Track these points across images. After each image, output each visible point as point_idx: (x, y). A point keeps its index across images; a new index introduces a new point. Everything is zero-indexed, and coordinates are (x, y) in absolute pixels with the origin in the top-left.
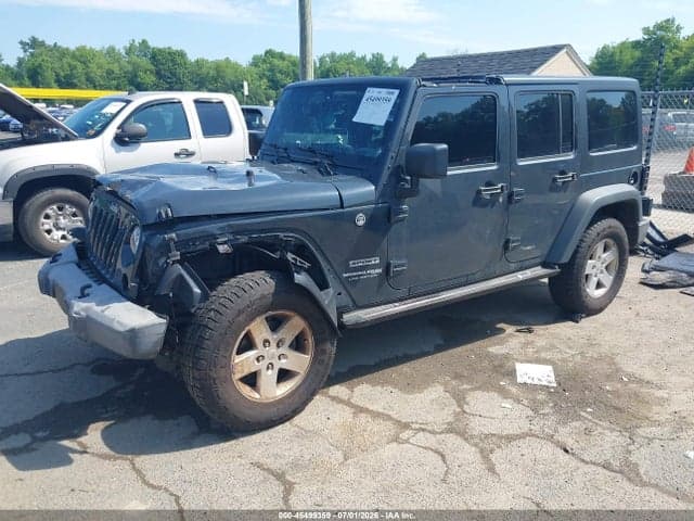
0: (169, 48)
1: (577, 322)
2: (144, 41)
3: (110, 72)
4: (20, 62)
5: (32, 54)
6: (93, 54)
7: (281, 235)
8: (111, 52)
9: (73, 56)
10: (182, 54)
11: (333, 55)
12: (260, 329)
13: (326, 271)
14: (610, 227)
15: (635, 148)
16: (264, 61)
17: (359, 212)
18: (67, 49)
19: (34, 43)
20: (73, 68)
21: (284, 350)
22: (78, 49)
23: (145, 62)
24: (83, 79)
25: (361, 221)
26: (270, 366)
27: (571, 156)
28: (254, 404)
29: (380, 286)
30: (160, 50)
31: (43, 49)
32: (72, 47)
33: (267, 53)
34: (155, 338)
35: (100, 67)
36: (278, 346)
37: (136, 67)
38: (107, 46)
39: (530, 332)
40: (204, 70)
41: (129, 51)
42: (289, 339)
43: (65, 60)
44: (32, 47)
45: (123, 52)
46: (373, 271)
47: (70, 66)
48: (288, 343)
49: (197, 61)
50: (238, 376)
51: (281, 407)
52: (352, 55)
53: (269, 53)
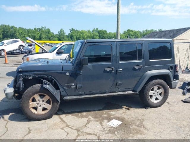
0: (103, 30)
1: (146, 109)
2: (97, 29)
3: (88, 36)
4: (69, 34)
5: (72, 32)
6: (85, 32)
7: (46, 76)
8: (89, 31)
9: (81, 33)
10: (106, 31)
11: (146, 30)
12: (37, 97)
13: (59, 86)
14: (158, 82)
15: (171, 59)
16: (127, 32)
17: (67, 72)
18: (79, 31)
19: (73, 30)
20: (80, 35)
21: (44, 103)
22: (82, 31)
23: (97, 34)
24: (82, 38)
25: (68, 74)
26: (40, 106)
27: (141, 61)
28: (35, 114)
29: (75, 91)
30: (100, 30)
31: (74, 31)
32: (80, 31)
33: (128, 30)
34: (11, 96)
35: (86, 35)
36: (42, 102)
37: (94, 35)
38: (88, 30)
39: (129, 109)
40: (111, 35)
41: (93, 31)
42: (46, 100)
43: (78, 34)
44: (72, 30)
45: (92, 31)
46: (72, 87)
47: (79, 35)
48: (45, 101)
49: (109, 33)
50: (31, 107)
51: (42, 116)
52: (153, 30)
53: (129, 30)
